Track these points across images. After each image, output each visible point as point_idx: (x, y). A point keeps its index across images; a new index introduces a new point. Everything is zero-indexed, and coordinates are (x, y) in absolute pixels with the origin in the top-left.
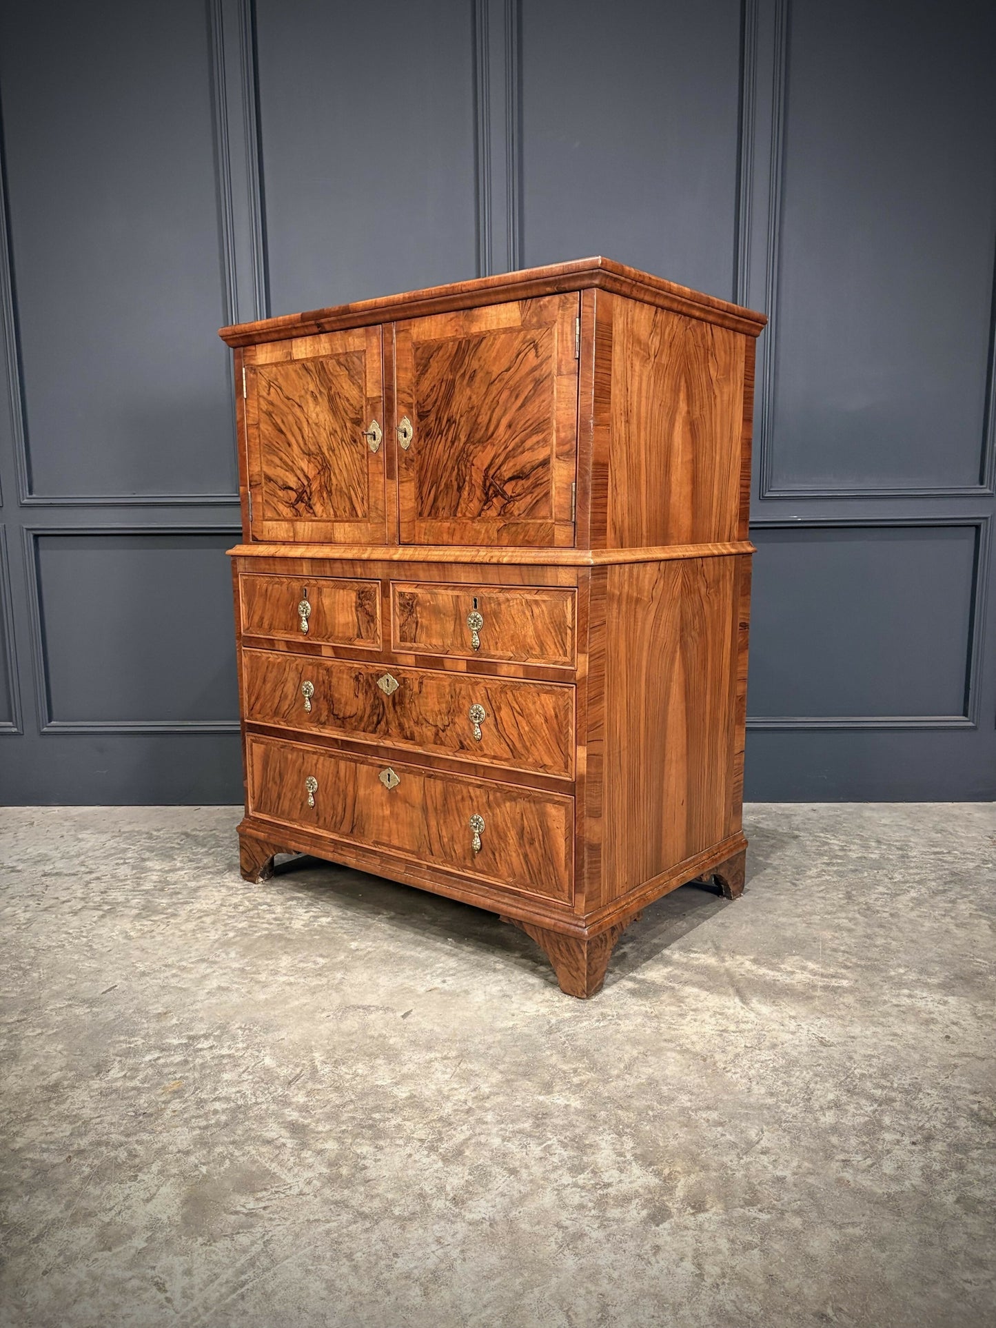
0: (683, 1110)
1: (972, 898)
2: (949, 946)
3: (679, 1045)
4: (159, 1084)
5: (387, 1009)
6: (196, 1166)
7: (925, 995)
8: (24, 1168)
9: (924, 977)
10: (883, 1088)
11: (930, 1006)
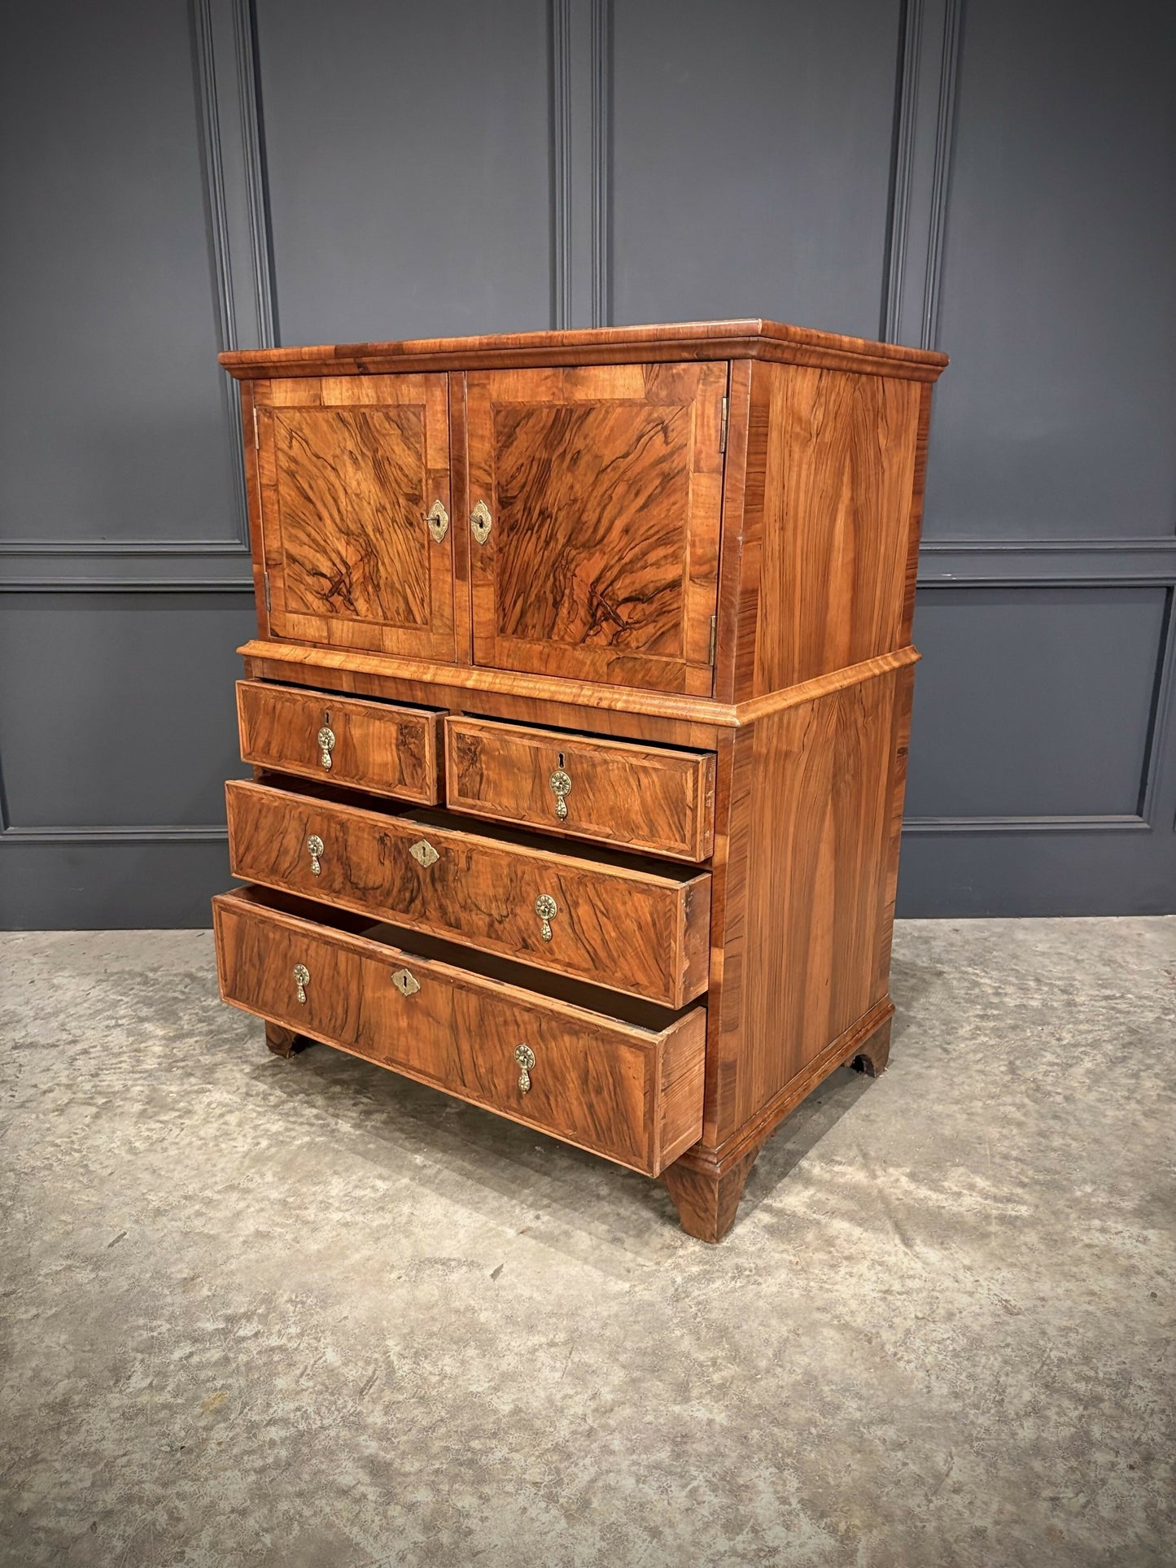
0: (853, 1425)
1: (1157, 1069)
2: (1139, 1148)
3: (836, 1317)
4: (195, 1398)
5: (472, 1264)
6: (257, 1534)
7: (1120, 1227)
8: (37, 1544)
9: (1116, 1199)
10: (1087, 1379)
11: (1129, 1246)
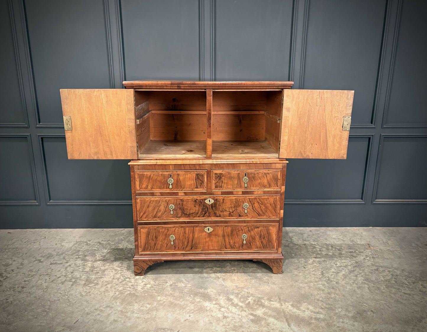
1: (362, 274)
2: (355, 298)
5: (171, 330)
7: (347, 321)
9: (347, 313)
11: (349, 327)
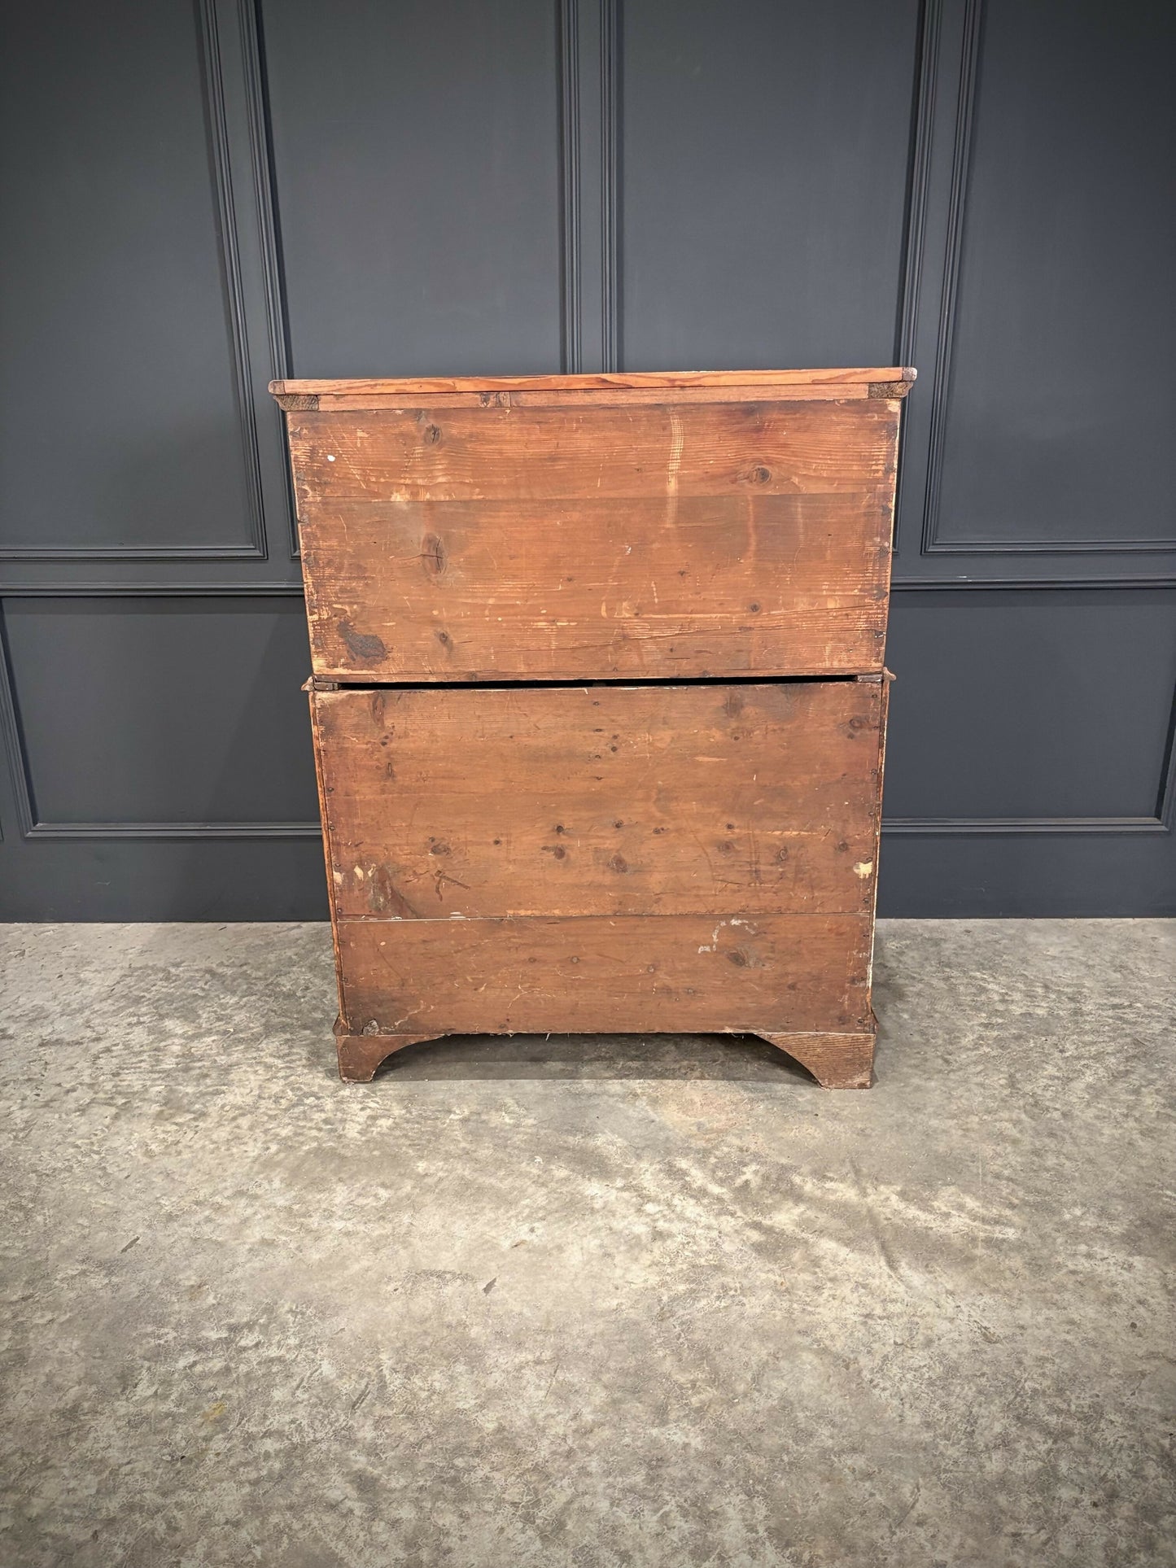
0: (824, 1453)
1: (1159, 1085)
2: (1133, 1169)
3: (817, 1341)
4: (197, 1408)
5: (466, 1278)
6: (249, 1546)
7: (1106, 1253)
8: (44, 1549)
9: (1105, 1223)
10: (1059, 1412)
11: (1113, 1273)
